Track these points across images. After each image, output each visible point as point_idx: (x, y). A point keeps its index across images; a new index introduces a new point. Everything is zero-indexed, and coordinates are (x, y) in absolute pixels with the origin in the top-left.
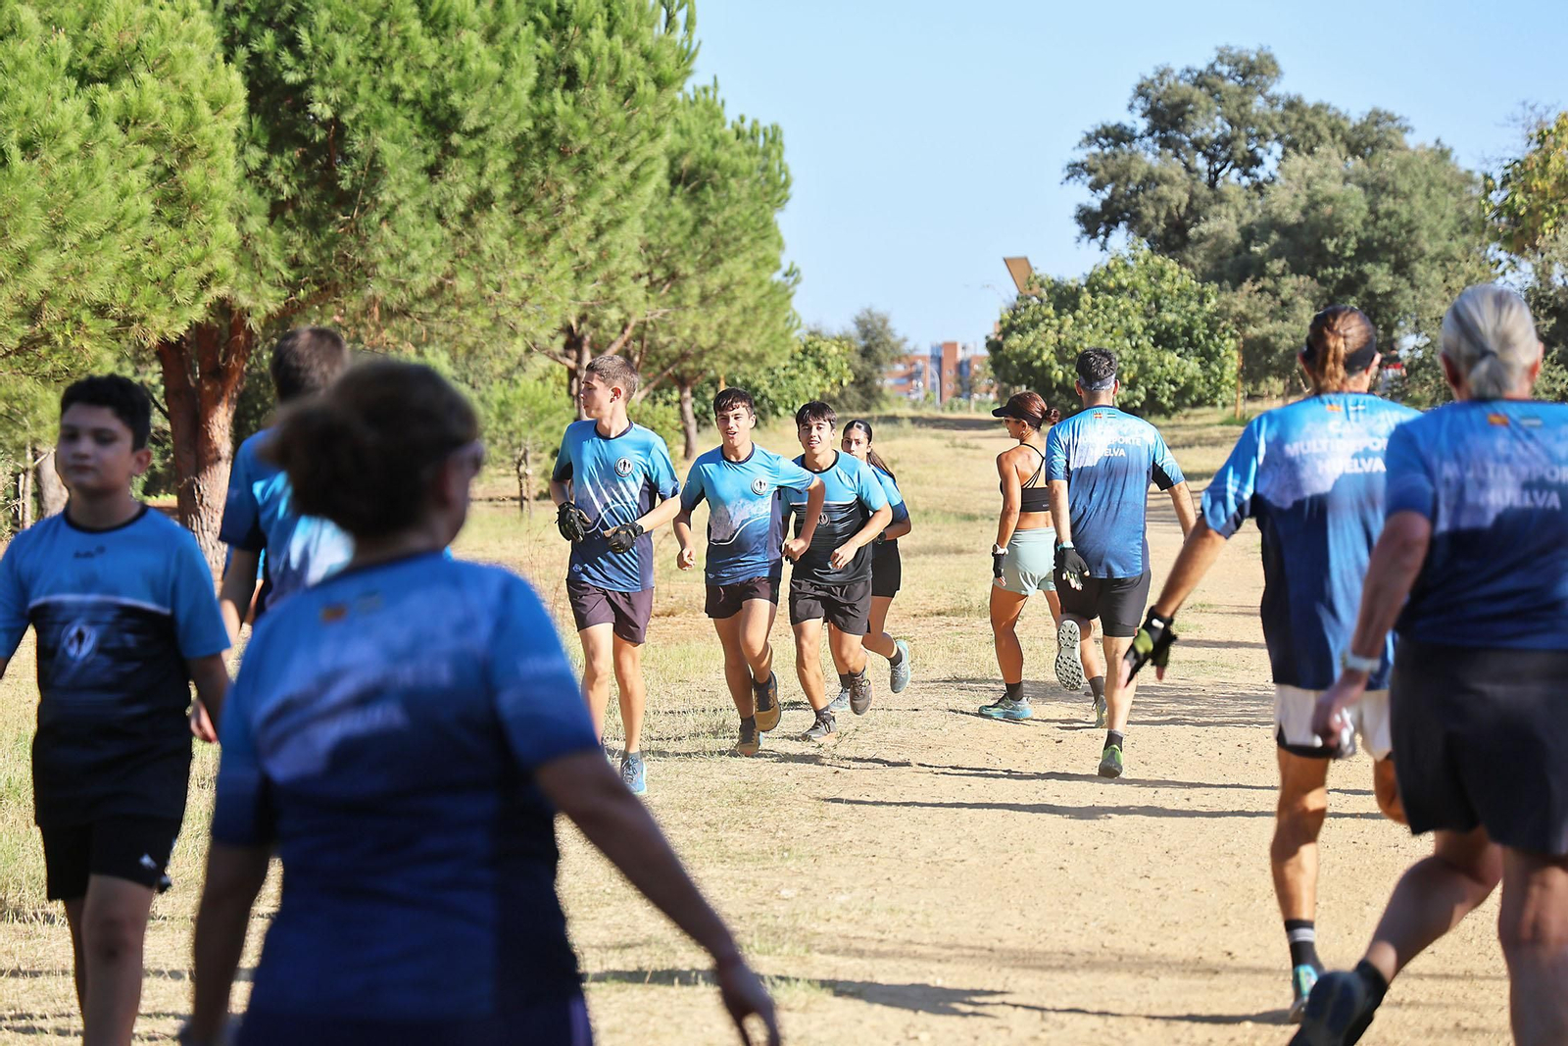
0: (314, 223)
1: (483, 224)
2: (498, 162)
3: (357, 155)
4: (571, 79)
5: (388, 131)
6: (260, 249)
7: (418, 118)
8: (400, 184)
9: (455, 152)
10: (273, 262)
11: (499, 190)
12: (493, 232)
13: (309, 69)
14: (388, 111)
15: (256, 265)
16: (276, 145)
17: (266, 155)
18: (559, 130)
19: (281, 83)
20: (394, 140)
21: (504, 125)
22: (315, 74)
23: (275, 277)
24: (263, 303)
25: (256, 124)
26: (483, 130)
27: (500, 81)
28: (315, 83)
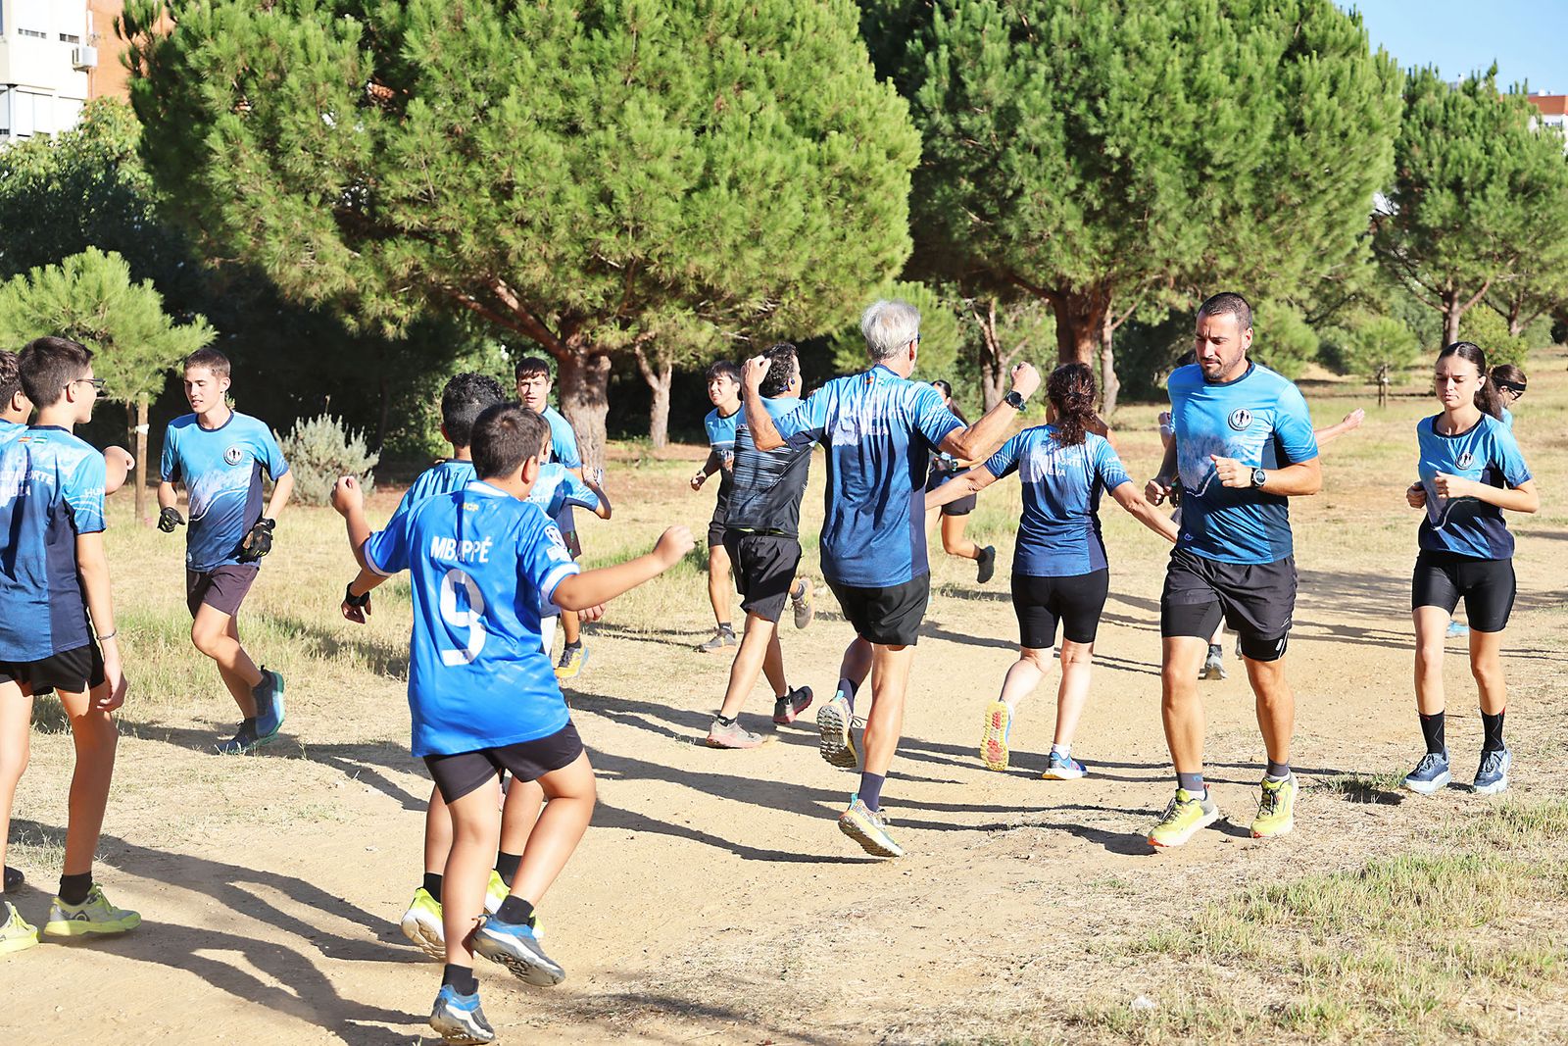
0: (1114, 224)
1: (1235, 225)
2: (1244, 185)
3: (1139, 180)
4: (1298, 126)
5: (1162, 163)
6: (1077, 240)
7: (1182, 156)
8: (1169, 198)
9: (1210, 178)
10: (1087, 248)
11: (1246, 202)
12: (1243, 228)
13: (1105, 126)
14: (1161, 152)
15: (1075, 250)
16: (1087, 175)
17: (1081, 181)
18: (1290, 162)
19: (1088, 136)
20: (1165, 170)
21: (1248, 160)
22: (1109, 129)
23: (1088, 259)
24: (1082, 275)
25: (1073, 161)
26: (1230, 164)
27: (1244, 131)
28: (1110, 135)
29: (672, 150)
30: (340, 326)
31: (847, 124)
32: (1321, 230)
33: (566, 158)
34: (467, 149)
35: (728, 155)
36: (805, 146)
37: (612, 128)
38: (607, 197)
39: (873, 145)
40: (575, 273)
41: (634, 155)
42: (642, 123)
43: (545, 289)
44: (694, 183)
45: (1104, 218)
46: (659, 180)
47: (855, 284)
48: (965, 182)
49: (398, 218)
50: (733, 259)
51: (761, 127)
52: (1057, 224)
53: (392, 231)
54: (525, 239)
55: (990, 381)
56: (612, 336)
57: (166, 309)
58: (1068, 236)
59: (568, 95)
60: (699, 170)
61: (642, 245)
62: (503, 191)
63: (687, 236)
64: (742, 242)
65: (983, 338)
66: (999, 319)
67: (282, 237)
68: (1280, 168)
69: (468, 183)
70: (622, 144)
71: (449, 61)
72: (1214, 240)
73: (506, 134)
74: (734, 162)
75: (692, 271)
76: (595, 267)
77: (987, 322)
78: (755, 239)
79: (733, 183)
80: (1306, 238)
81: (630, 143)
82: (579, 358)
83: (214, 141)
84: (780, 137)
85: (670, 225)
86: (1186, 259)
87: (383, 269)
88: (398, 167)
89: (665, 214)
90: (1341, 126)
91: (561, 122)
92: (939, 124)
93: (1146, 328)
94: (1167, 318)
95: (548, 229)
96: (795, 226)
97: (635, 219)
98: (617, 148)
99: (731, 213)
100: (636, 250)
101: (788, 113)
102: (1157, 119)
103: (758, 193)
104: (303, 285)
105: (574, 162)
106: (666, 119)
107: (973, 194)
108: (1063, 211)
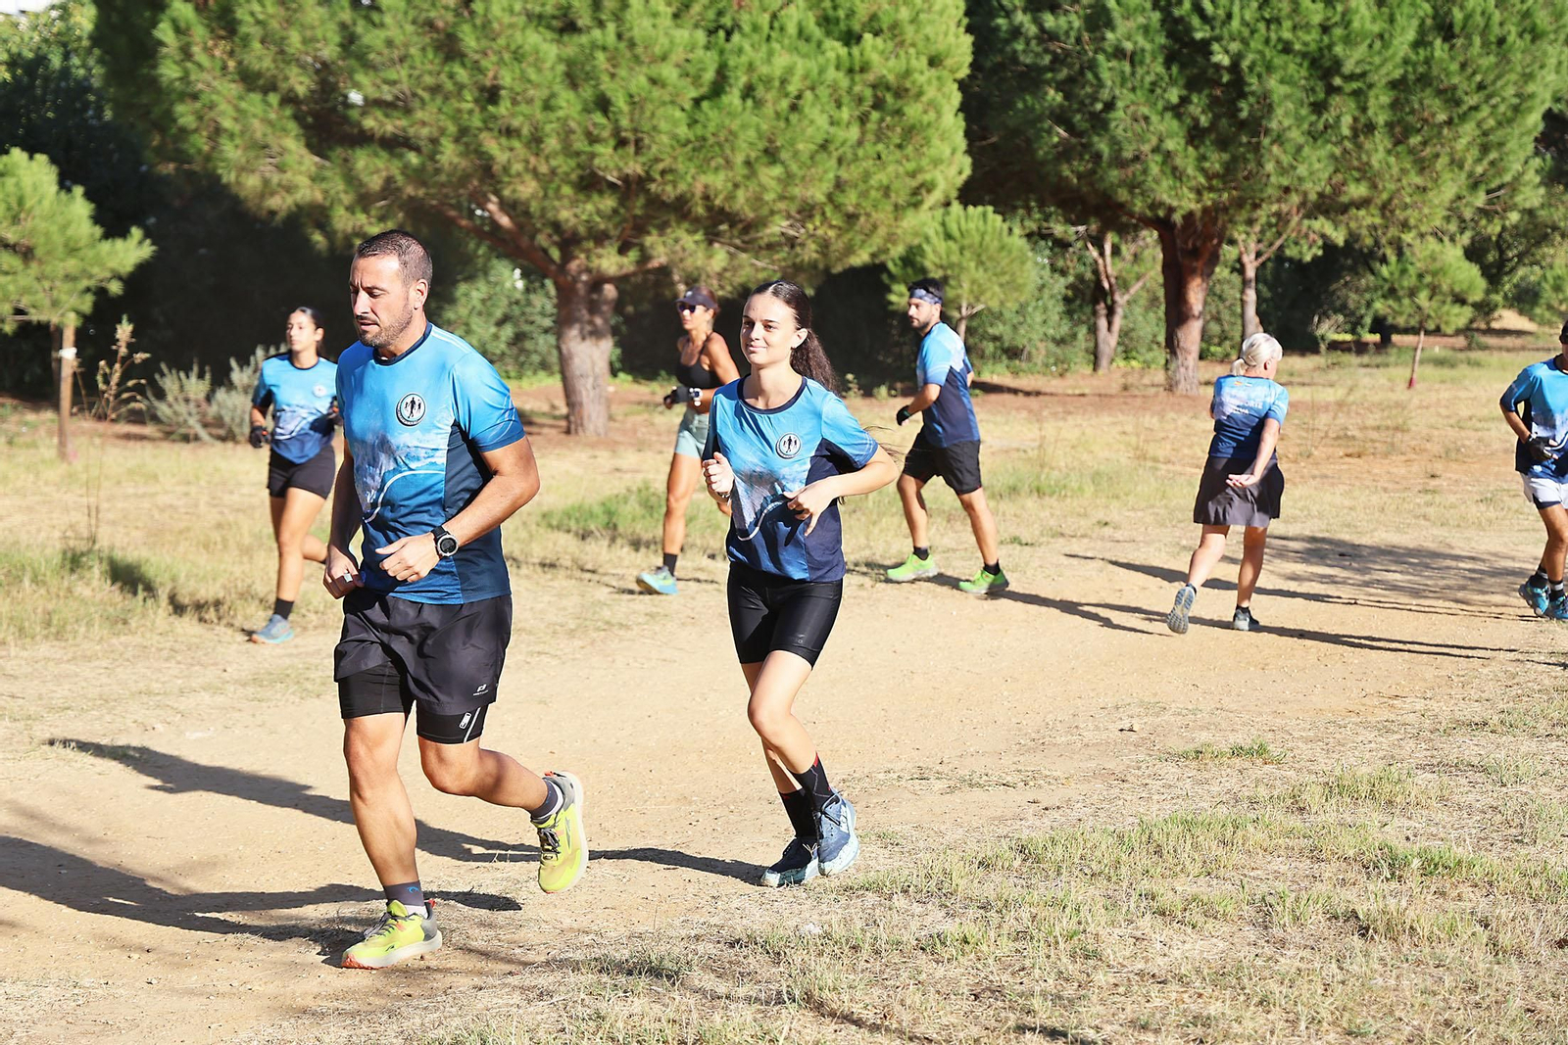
0: (1223, 144)
1: (1368, 145)
2: (1380, 99)
3: (1253, 93)
4: (1447, 31)
5: (1280, 73)
6: (1178, 161)
7: (1306, 64)
8: (1287, 115)
9: (1338, 90)
10: (1190, 171)
11: (1381, 119)
12: (1378, 150)
13: (1213, 29)
14: (1279, 61)
15: (1177, 174)
16: (1192, 85)
17: (1184, 92)
18: (1435, 72)
19: (1193, 39)
20: (1282, 82)
21: (1384, 71)
22: (1217, 31)
23: (1193, 183)
24: (1185, 202)
25: (1175, 69)
26: (1363, 75)
27: (1381, 36)
28: (1219, 39)
29: (678, 55)
30: (307, 242)
31: (885, 26)
32: (1475, 152)
33: (560, 59)
34: (449, 48)
35: (744, 59)
36: (834, 48)
37: (611, 27)
38: (603, 104)
39: (912, 51)
40: (567, 190)
41: (637, 59)
42: (647, 23)
43: (534, 207)
44: (704, 90)
45: (1213, 136)
46: (664, 86)
47: (889, 208)
48: (1052, 92)
49: (369, 123)
50: (747, 177)
51: (782, 29)
52: (1154, 141)
53: (363, 139)
54: (511, 149)
55: (1103, 323)
56: (610, 261)
57: (97, 219)
58: (1168, 155)
60: (709, 75)
61: (642, 159)
62: (491, 95)
63: (694, 150)
64: (757, 158)
65: (1096, 272)
66: (1116, 251)
67: (238, 141)
68: (1424, 80)
69: (449, 86)
70: (622, 45)
72: (1339, 163)
73: (493, 30)
74: (751, 67)
75: (698, 190)
76: (590, 183)
77: (1102, 254)
78: (771, 155)
79: (748, 92)
80: (1457, 163)
81: (632, 44)
82: (580, 286)
83: (164, 32)
84: (808, 40)
85: (675, 137)
86: (1308, 186)
87: (351, 178)
88: (369, 66)
89: (670, 124)
90: (1496, 31)
91: (554, 17)
92: (1021, 24)
93: (1298, 265)
94: (1320, 253)
95: (536, 141)
96: (820, 141)
97: (635, 130)
98: (616, 49)
99: (744, 126)
100: (634, 167)
101: (819, 13)
102: (1276, 21)
103: (775, 103)
104: (262, 196)
105: (570, 63)
106: (676, 16)
107: (1061, 106)
108: (1162, 128)
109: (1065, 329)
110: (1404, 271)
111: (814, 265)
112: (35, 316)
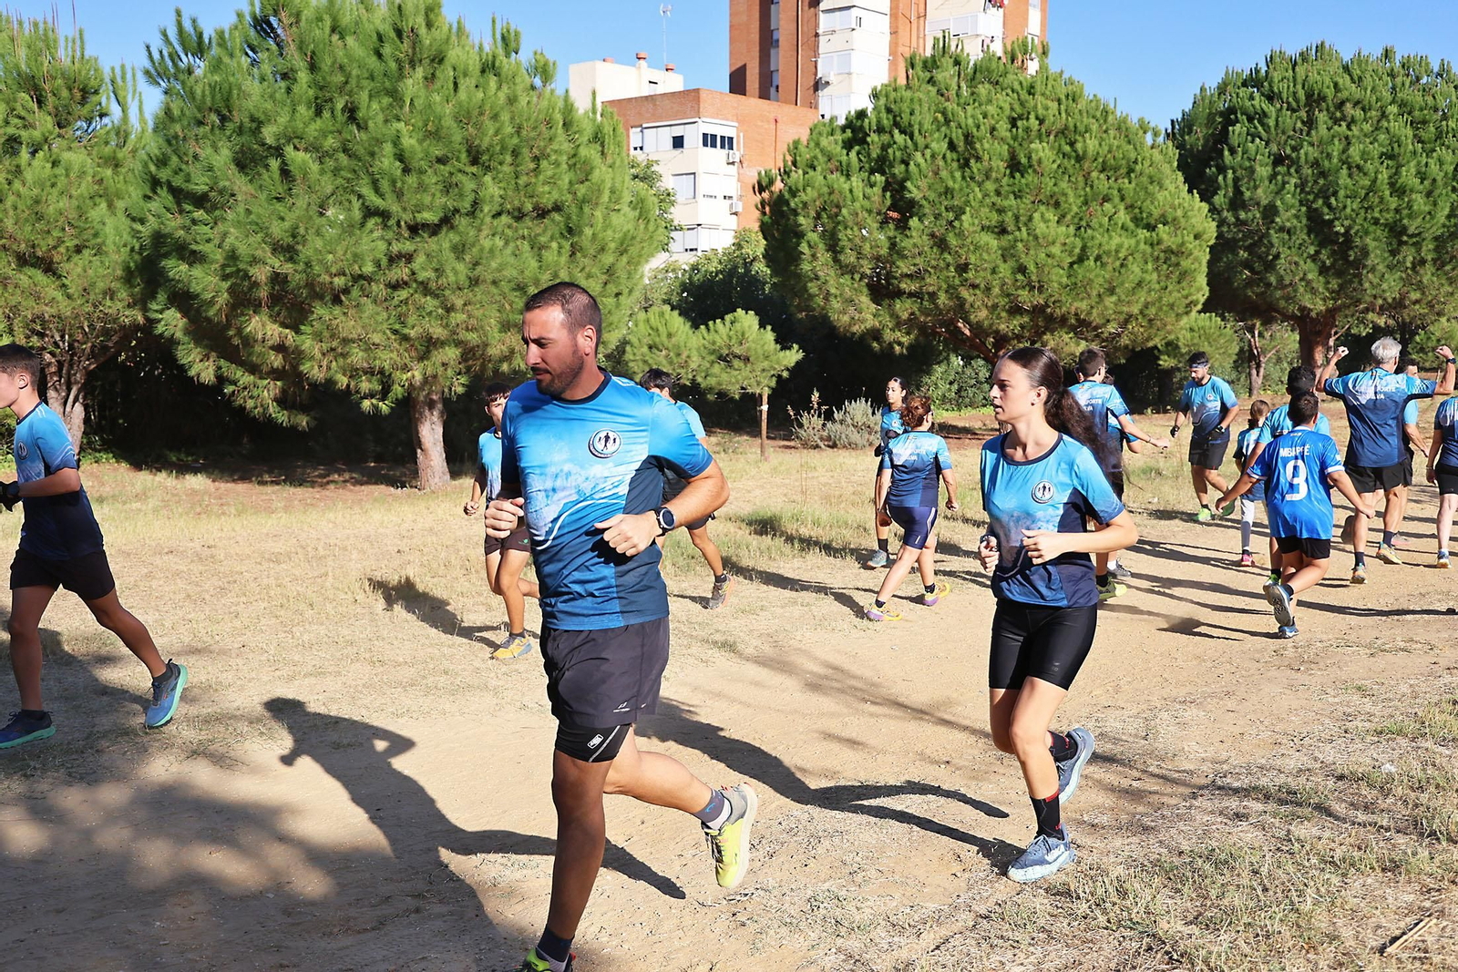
0: (1339, 274)
1: (1422, 272)
2: (1428, 246)
3: (1357, 246)
5: (1372, 236)
6: (1314, 285)
7: (1387, 230)
8: (1377, 254)
9: (1405, 243)
10: (1321, 290)
11: (1429, 257)
12: (1427, 274)
13: (1335, 214)
14: (1372, 228)
15: (1313, 291)
16: (1322, 245)
17: (1318, 249)
19: (1323, 220)
20: (1374, 240)
21: (1431, 231)
22: (1337, 215)
23: (1322, 296)
24: (1318, 306)
25: (1312, 236)
26: (1420, 234)
27: (1430, 213)
28: (1338, 219)
29: (1061, 240)
30: (870, 346)
31: (1169, 220)
33: (999, 248)
34: (942, 245)
35: (1095, 242)
36: (1143, 234)
37: (1025, 230)
38: (1022, 269)
39: (1185, 232)
40: (1004, 314)
41: (1038, 244)
42: (1042, 225)
43: (986, 324)
44: (1075, 258)
45: (1333, 271)
46: (1054, 257)
47: (1173, 315)
48: (1242, 252)
49: (903, 286)
50: (1098, 303)
51: (1115, 224)
52: (1301, 275)
53: (899, 294)
54: (975, 295)
55: (1254, 372)
57: (777, 341)
58: (1309, 282)
59: (1001, 211)
60: (1077, 251)
61: (1044, 296)
62: (963, 268)
63: (1070, 290)
64: (1104, 293)
65: (1250, 345)
66: (1261, 335)
67: (839, 299)
69: (942, 264)
70: (1031, 238)
71: (932, 196)
72: (1407, 282)
73: (964, 235)
74: (1099, 246)
75: (1073, 311)
76: (1015, 310)
77: (1253, 336)
78: (1112, 291)
79: (1098, 258)
81: (1036, 238)
83: (804, 247)
84: (1127, 230)
85: (1060, 284)
86: (1387, 294)
87: (894, 316)
88: (904, 257)
89: (1057, 277)
91: (995, 227)
92: (1226, 218)
95: (988, 289)
96: (1136, 281)
97: (1039, 282)
98: (1028, 241)
99: (1097, 276)
100: (1039, 300)
101: (1132, 215)
102: (1371, 208)
103: (1113, 263)
104: (850, 325)
105: (1004, 249)
106: (1058, 222)
107: (1247, 259)
108: (1305, 267)
109: (1234, 376)
110: (1429, 338)
111: (1126, 347)
112: (750, 390)
